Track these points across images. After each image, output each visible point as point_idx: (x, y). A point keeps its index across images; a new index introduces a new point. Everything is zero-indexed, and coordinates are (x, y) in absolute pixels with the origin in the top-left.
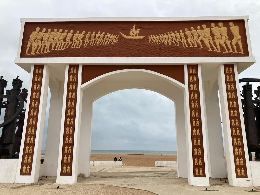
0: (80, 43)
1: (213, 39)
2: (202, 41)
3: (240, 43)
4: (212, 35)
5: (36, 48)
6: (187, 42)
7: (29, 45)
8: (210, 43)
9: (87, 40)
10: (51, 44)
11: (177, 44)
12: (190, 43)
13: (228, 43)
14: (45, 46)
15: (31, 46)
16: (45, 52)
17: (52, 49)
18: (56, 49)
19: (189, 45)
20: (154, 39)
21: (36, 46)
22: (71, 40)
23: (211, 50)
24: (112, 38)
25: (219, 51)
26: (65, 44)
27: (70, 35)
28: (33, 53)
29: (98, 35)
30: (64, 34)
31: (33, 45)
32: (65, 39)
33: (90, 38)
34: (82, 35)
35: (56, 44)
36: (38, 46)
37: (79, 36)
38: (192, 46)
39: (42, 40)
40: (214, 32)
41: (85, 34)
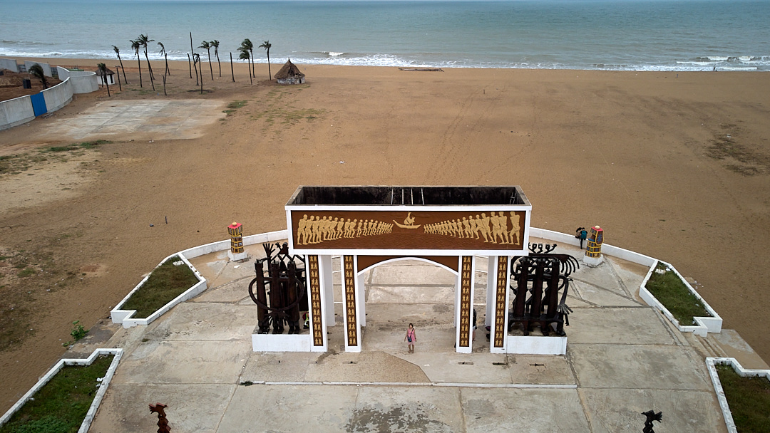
0: (352, 232)
1: (491, 230)
2: (479, 231)
3: (518, 234)
4: (491, 225)
5: (307, 237)
6: (464, 232)
7: (299, 235)
8: (487, 234)
9: (359, 229)
10: (323, 233)
11: (453, 234)
12: (467, 233)
13: (506, 234)
14: (316, 235)
15: (302, 235)
16: (317, 242)
17: (325, 239)
18: (328, 239)
19: (465, 235)
20: (430, 228)
21: (307, 235)
22: (343, 229)
23: (487, 241)
24: (385, 227)
25: (496, 242)
26: (337, 233)
27: (341, 223)
28: (305, 243)
29: (370, 224)
30: (335, 222)
31: (304, 235)
32: (336, 228)
33: (362, 227)
34: (354, 224)
35: (328, 233)
36: (309, 236)
37: (350, 224)
38: (468, 237)
39: (312, 229)
40: (492, 222)
41: (357, 223)
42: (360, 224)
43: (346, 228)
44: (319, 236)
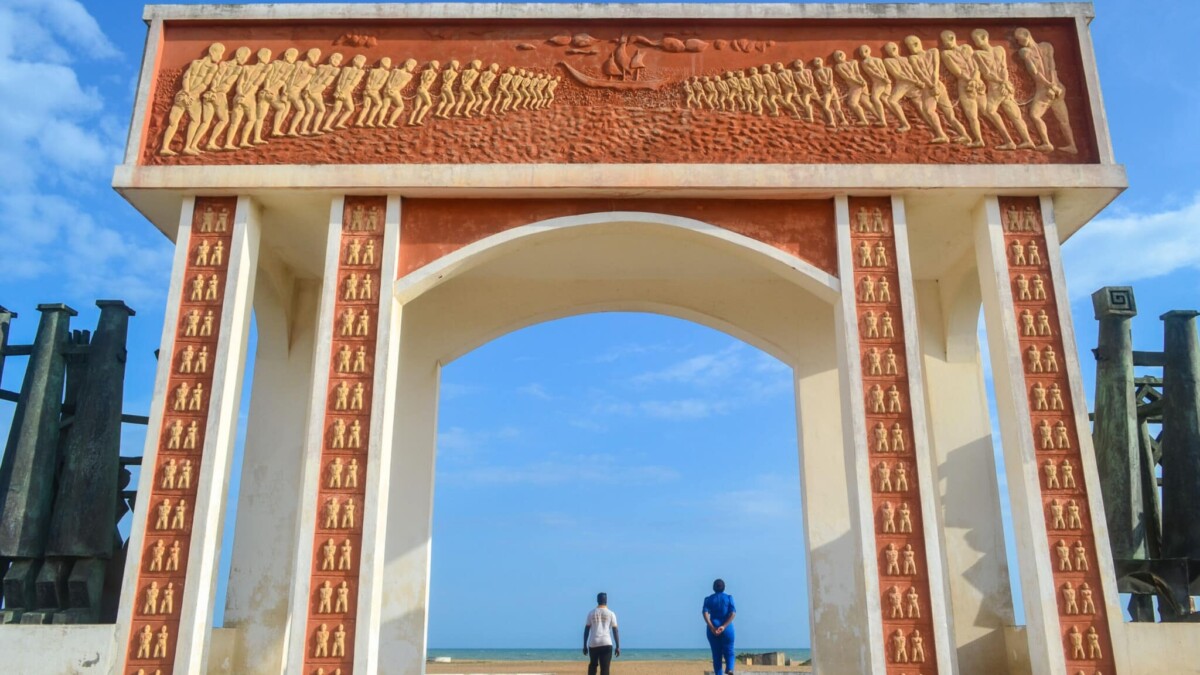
0: (394, 107)
2: (908, 103)
3: (1062, 111)
5: (206, 126)
7: (177, 115)
8: (941, 111)
9: (424, 93)
10: (274, 110)
11: (803, 113)
12: (860, 108)
14: (246, 119)
16: (246, 142)
17: (277, 132)
18: (293, 132)
20: (709, 91)
21: (209, 119)
22: (359, 95)
23: (943, 136)
24: (528, 87)
26: (330, 111)
29: (470, 75)
30: (329, 71)
31: (195, 116)
32: (330, 94)
33: (436, 88)
35: (294, 112)
36: (217, 118)
37: (393, 78)
38: (865, 121)
39: (232, 95)
40: (953, 65)
41: (417, 73)
42: (431, 75)
43: (374, 89)
44: (257, 123)
